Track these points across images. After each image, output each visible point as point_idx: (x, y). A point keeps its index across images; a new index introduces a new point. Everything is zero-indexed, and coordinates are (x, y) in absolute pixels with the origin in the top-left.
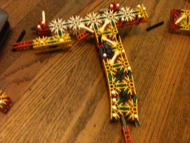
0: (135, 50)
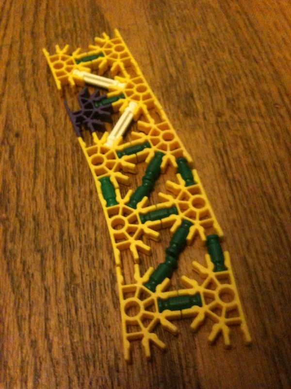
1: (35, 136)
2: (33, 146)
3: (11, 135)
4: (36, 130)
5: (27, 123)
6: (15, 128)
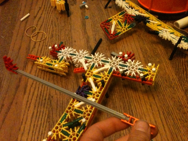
1: (57, 97)
2: (56, 100)
3: (51, 97)
4: (57, 96)
5: (55, 93)
6: (52, 95)
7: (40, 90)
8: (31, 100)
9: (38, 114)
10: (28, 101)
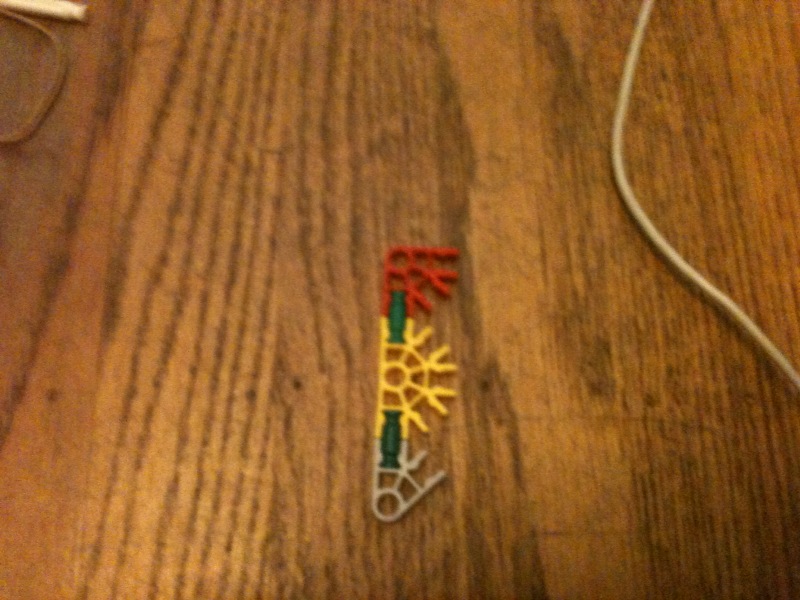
0: (575, 294)
7: (213, 319)
8: (157, 385)
9: (206, 503)
10: (131, 393)
